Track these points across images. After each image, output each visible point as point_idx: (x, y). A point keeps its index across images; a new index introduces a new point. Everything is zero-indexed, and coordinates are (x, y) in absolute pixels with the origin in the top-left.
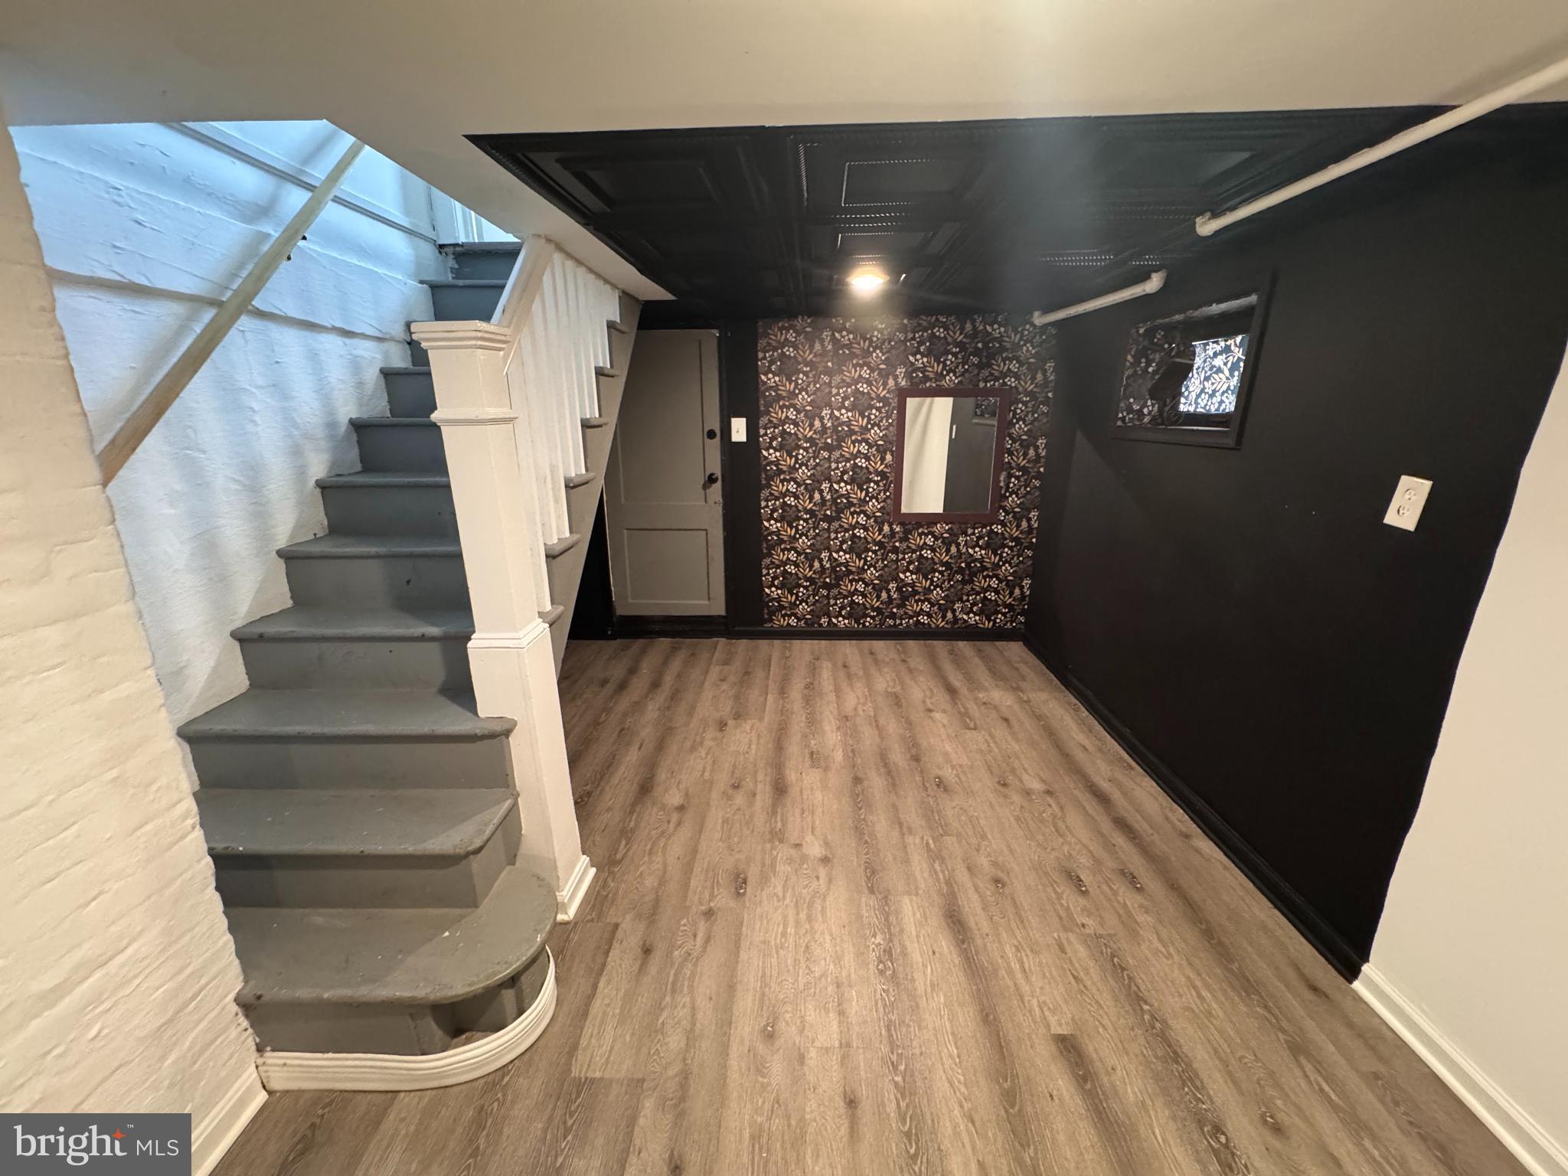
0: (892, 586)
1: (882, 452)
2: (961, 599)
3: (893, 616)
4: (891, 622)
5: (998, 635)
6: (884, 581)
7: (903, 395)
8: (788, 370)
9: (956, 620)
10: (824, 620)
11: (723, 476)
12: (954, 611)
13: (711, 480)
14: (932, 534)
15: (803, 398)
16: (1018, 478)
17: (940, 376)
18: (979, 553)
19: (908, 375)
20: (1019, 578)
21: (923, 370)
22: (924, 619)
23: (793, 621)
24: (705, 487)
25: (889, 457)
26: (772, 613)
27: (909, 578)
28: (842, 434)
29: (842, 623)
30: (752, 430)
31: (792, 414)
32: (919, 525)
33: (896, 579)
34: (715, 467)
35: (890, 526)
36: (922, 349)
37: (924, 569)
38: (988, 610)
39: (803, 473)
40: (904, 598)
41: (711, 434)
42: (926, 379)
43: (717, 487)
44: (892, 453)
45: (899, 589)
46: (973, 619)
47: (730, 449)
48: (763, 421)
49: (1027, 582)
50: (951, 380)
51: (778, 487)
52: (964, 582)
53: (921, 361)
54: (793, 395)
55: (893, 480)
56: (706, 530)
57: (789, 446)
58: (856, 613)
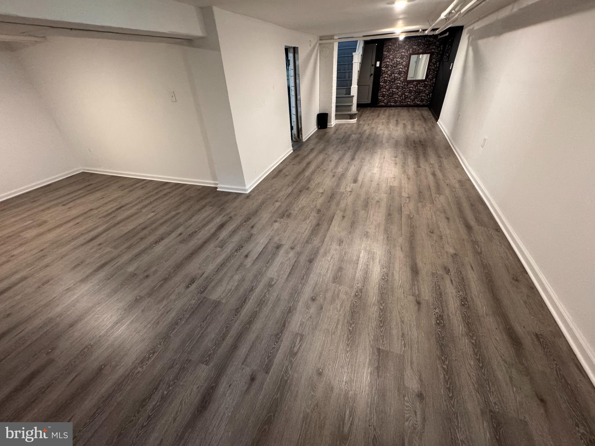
0: (403, 96)
1: (405, 67)
2: (417, 98)
3: (403, 102)
4: (402, 104)
5: (423, 106)
6: (402, 95)
7: (411, 55)
8: (389, 51)
9: (415, 103)
10: (389, 104)
11: (374, 74)
12: (415, 101)
13: (372, 75)
14: (413, 84)
15: (391, 56)
16: (432, 71)
17: (419, 50)
18: (422, 88)
19: (412, 50)
20: (429, 93)
21: (415, 49)
22: (409, 103)
23: (383, 104)
24: (370, 76)
25: (406, 68)
26: (379, 102)
27: (407, 94)
28: (398, 64)
29: (392, 104)
30: (380, 64)
31: (388, 60)
32: (410, 83)
33: (404, 94)
34: (373, 72)
35: (405, 83)
36: (416, 44)
37: (410, 92)
38: (422, 101)
39: (389, 72)
40: (405, 98)
41: (373, 65)
42: (416, 51)
43: (372, 76)
44: (407, 67)
45: (405, 97)
46: (419, 103)
47: (376, 68)
48: (383, 62)
49: (431, 94)
50: (421, 51)
51: (384, 75)
52: (418, 95)
53: (415, 47)
54: (389, 56)
55: (407, 73)
56: (369, 85)
57: (387, 66)
58: (396, 102)
